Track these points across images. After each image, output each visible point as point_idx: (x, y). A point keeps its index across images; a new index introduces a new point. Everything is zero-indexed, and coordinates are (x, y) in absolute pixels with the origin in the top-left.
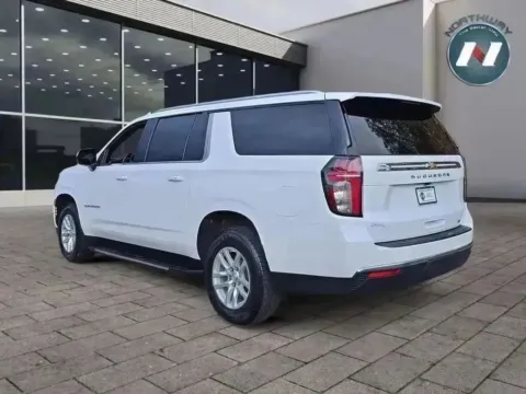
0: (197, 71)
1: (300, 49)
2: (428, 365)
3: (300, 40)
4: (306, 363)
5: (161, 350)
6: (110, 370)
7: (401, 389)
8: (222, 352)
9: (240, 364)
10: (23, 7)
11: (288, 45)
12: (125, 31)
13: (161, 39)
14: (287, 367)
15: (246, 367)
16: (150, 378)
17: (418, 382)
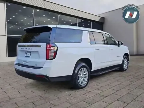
0: (77, 25)
1: (103, 19)
2: (137, 96)
3: (103, 16)
4: (106, 97)
5: (70, 94)
6: (58, 100)
7: (130, 103)
8: (85, 94)
9: (90, 97)
10: (34, 10)
11: (100, 18)
12: (59, 15)
13: (68, 17)
14: (102, 98)
15: (91, 98)
16: (68, 101)
17: (134, 100)
